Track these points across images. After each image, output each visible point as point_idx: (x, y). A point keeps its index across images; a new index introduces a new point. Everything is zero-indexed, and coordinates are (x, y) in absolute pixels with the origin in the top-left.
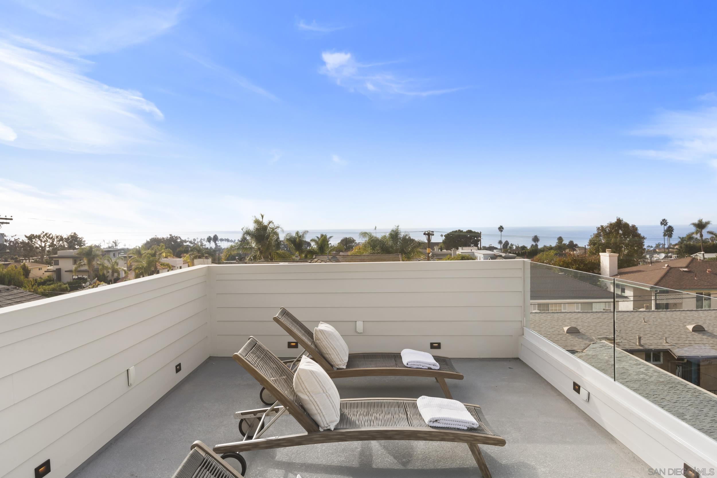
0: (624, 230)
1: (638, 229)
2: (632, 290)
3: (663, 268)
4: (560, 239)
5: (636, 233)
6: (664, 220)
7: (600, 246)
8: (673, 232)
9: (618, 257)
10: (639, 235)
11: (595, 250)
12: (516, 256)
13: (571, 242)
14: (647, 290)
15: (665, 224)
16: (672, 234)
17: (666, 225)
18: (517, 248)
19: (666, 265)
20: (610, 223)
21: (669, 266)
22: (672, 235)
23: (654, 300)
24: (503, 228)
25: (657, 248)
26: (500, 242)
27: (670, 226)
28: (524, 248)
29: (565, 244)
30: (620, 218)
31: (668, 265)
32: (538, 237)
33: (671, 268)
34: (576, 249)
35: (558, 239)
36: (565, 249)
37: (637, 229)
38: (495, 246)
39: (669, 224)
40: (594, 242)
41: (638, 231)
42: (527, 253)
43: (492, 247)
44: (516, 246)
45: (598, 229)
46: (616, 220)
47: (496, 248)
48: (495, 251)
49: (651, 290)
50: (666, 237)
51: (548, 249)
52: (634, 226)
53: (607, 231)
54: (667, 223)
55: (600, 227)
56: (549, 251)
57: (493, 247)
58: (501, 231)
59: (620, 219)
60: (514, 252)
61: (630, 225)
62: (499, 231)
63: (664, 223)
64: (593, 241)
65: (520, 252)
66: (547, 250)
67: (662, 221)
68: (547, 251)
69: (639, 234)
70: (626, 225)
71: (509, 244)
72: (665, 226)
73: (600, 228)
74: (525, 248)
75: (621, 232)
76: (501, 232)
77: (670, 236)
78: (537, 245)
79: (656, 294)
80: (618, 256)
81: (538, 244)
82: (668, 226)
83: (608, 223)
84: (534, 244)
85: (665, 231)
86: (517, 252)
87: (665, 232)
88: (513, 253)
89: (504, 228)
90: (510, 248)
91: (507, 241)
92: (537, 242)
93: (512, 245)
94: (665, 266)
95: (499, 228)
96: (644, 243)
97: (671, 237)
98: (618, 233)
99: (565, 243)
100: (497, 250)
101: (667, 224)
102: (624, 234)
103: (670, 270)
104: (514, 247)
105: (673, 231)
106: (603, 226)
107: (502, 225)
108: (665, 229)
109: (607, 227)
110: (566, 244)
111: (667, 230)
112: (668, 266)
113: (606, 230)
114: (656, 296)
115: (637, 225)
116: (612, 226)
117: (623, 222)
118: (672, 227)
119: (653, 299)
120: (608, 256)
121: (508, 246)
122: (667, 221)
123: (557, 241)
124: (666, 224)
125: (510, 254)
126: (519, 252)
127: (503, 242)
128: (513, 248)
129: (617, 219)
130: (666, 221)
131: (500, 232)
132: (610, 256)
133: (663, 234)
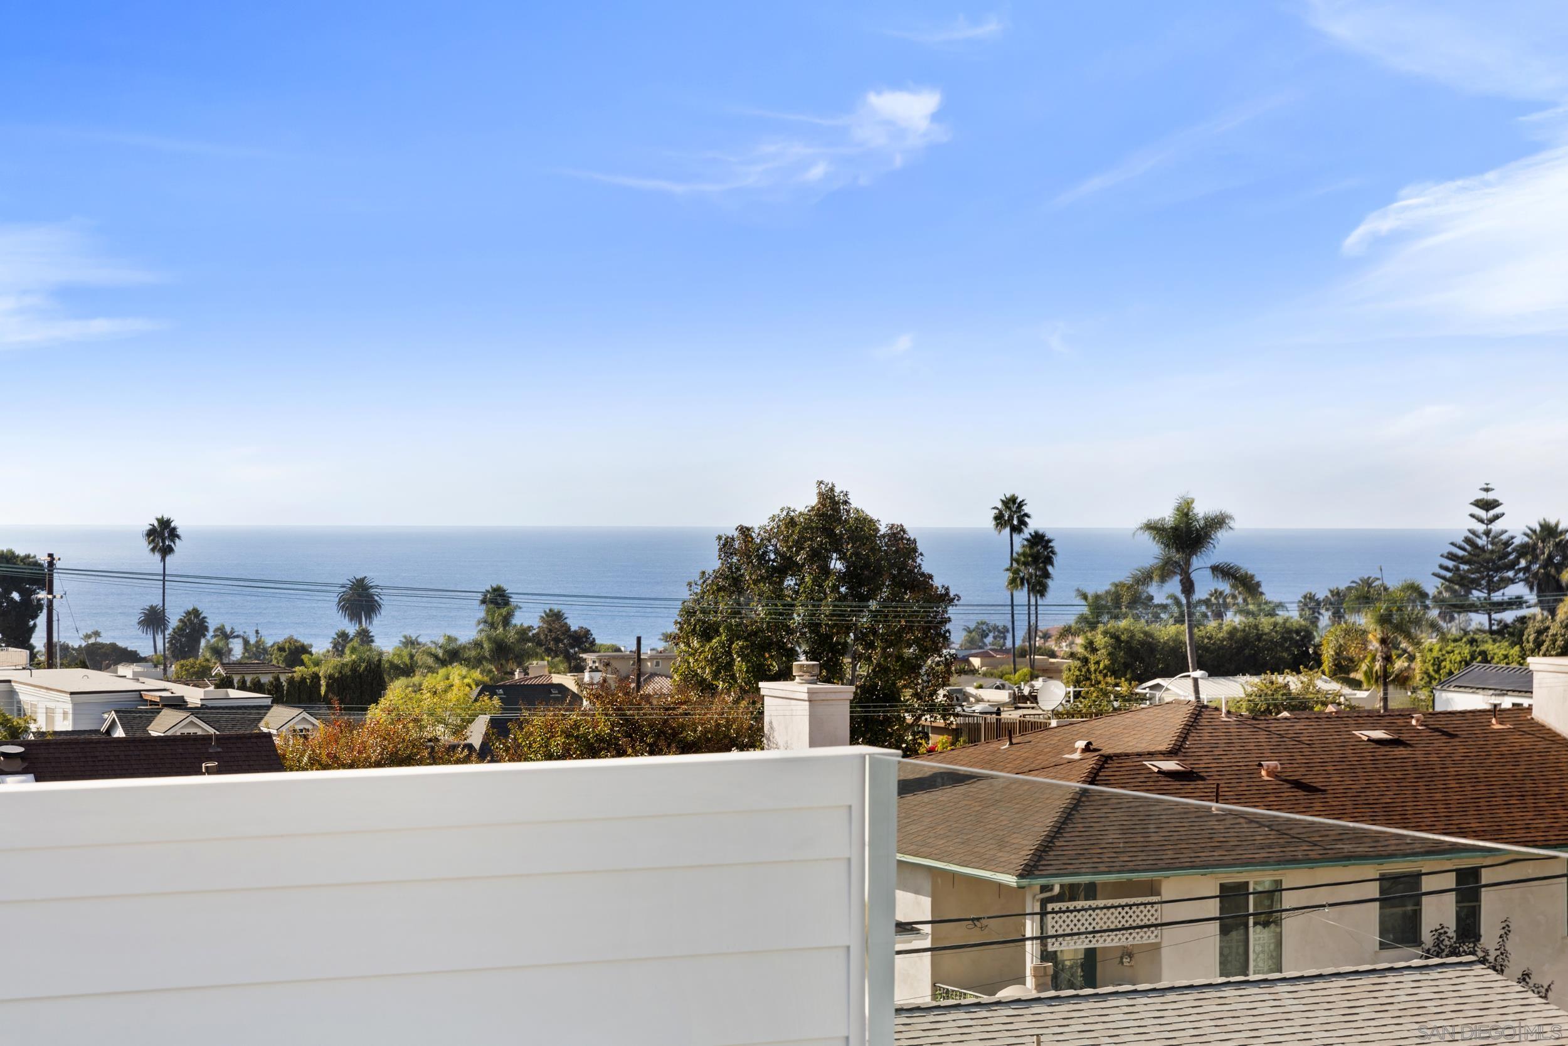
0: (857, 554)
1: (920, 547)
2: (927, 885)
3: (1070, 762)
4: (497, 599)
5: (911, 572)
6: (1013, 504)
7: (738, 644)
8: (1050, 568)
9: (851, 702)
10: (920, 584)
11: (711, 662)
12: (269, 702)
13: (555, 618)
14: (1000, 886)
15: (1015, 522)
16: (1047, 575)
17: (1017, 530)
18: (257, 652)
19: (1081, 744)
20: (785, 513)
21: (1095, 750)
22: (1050, 582)
23: (1036, 938)
24: (173, 534)
25: (974, 651)
26: (154, 619)
27: (1036, 533)
28: (296, 653)
29: (523, 633)
30: (832, 490)
31: (1089, 743)
32: (372, 591)
33: (1105, 762)
34: (584, 656)
35: (483, 602)
36: (521, 659)
37: (915, 550)
38: (121, 644)
39: (1034, 525)
40: (704, 622)
41: (918, 561)
42: (323, 682)
43: (103, 646)
44: (246, 642)
45: (724, 545)
46: (814, 501)
47: (131, 657)
48: (126, 670)
49: (1025, 882)
50: (1022, 595)
51: (436, 657)
52: (897, 535)
53: (772, 556)
54: (1026, 519)
55: (736, 534)
56: (442, 672)
57: (114, 646)
58: (166, 551)
59: (837, 490)
60: (249, 679)
61: (883, 530)
62: (153, 550)
63: (1011, 518)
64: (700, 615)
65: (283, 678)
66: (430, 661)
67: (1000, 505)
68: (431, 670)
69: (923, 574)
70: (863, 528)
71: (206, 629)
72: (1015, 536)
73: (733, 539)
74: (305, 657)
75: (836, 565)
76: (163, 559)
77: (1039, 587)
78: (365, 637)
79: (1044, 902)
80: (851, 696)
81: (370, 628)
82: (1027, 533)
83: (777, 512)
84: (352, 629)
85: (1017, 561)
86: (265, 679)
87: (1015, 565)
88: (243, 687)
89: (179, 532)
90: (219, 653)
91: (196, 612)
92: (369, 617)
93: (224, 635)
94: (1074, 751)
95: (152, 534)
96: (948, 626)
97: (1042, 595)
98: (826, 571)
99: (526, 625)
100: (136, 668)
101: (1025, 524)
102: (851, 577)
103: (1102, 767)
104: (237, 650)
105: (1052, 564)
106: (748, 529)
107: (166, 518)
108: (1018, 548)
109: (770, 535)
110: (530, 628)
111: (1024, 554)
112: (1088, 749)
113: (765, 553)
114: (1043, 914)
115: (914, 527)
116: (797, 529)
117: (848, 511)
118: (1050, 541)
119: (1028, 934)
120: (805, 696)
121: (203, 643)
122: (1026, 509)
123: (481, 613)
124: (1022, 522)
125: (233, 693)
126: (277, 679)
127: (174, 620)
128: (230, 650)
129: (820, 494)
130: (1020, 505)
131: (157, 556)
132: (812, 699)
133: (1010, 575)
